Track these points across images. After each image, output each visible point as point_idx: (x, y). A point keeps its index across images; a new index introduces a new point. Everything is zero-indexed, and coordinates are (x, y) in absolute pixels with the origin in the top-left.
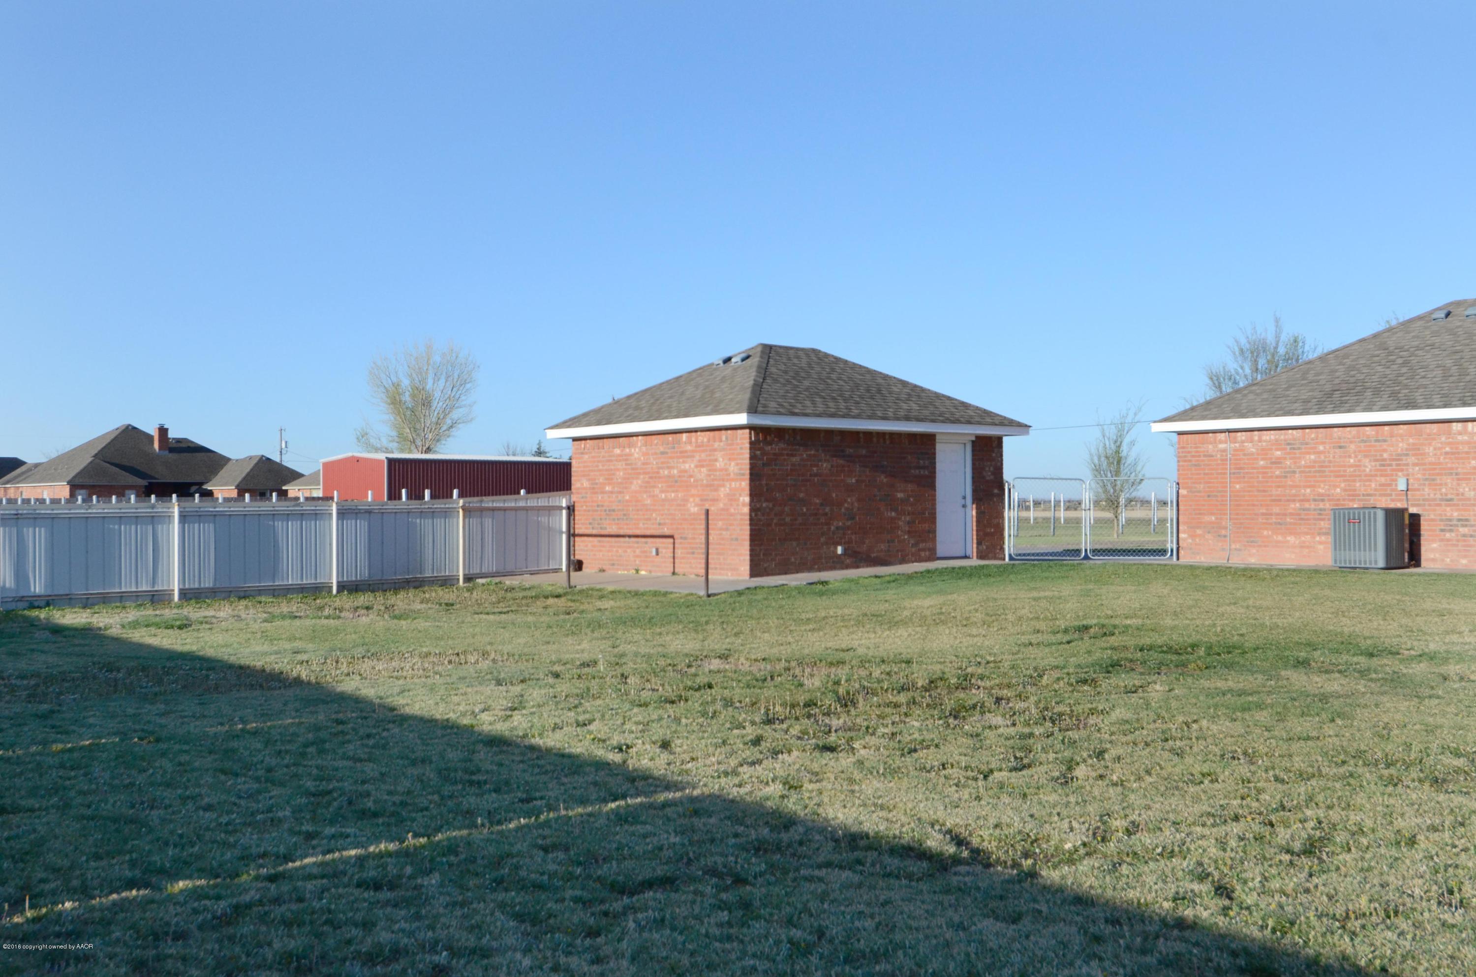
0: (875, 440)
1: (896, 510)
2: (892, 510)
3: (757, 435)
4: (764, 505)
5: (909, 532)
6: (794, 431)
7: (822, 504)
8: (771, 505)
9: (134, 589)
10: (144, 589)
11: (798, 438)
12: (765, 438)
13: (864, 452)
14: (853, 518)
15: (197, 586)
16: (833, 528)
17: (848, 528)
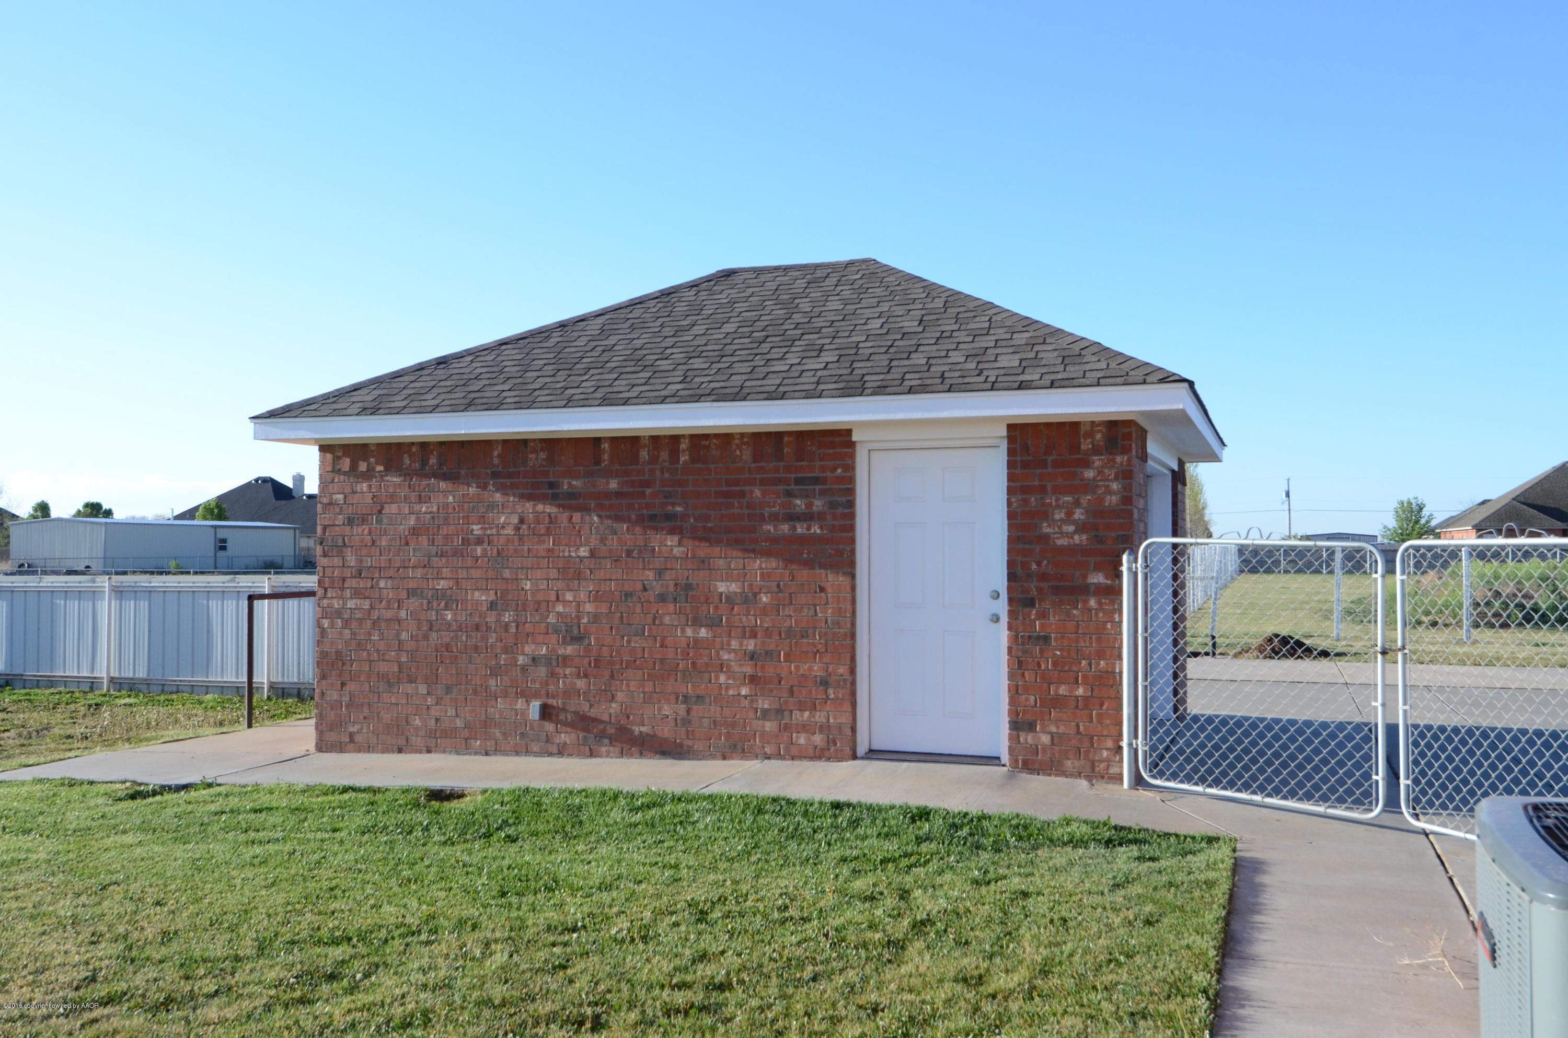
0: (644, 455)
1: (713, 624)
2: (697, 622)
3: (336, 459)
4: (351, 604)
5: (753, 680)
6: (424, 447)
7: (492, 606)
8: (366, 604)
9: (76, 674)
10: (85, 675)
11: (433, 461)
12: (354, 467)
13: (613, 485)
14: (578, 639)
15: (131, 675)
16: (521, 660)
17: (565, 661)
